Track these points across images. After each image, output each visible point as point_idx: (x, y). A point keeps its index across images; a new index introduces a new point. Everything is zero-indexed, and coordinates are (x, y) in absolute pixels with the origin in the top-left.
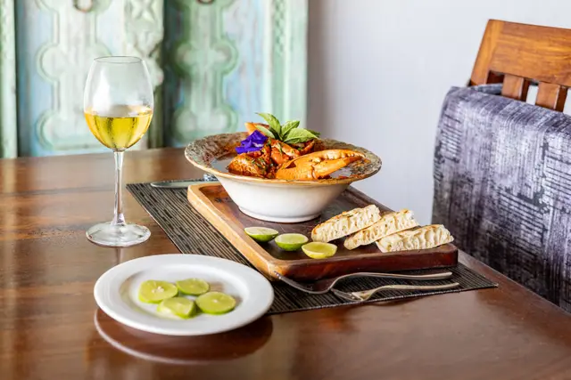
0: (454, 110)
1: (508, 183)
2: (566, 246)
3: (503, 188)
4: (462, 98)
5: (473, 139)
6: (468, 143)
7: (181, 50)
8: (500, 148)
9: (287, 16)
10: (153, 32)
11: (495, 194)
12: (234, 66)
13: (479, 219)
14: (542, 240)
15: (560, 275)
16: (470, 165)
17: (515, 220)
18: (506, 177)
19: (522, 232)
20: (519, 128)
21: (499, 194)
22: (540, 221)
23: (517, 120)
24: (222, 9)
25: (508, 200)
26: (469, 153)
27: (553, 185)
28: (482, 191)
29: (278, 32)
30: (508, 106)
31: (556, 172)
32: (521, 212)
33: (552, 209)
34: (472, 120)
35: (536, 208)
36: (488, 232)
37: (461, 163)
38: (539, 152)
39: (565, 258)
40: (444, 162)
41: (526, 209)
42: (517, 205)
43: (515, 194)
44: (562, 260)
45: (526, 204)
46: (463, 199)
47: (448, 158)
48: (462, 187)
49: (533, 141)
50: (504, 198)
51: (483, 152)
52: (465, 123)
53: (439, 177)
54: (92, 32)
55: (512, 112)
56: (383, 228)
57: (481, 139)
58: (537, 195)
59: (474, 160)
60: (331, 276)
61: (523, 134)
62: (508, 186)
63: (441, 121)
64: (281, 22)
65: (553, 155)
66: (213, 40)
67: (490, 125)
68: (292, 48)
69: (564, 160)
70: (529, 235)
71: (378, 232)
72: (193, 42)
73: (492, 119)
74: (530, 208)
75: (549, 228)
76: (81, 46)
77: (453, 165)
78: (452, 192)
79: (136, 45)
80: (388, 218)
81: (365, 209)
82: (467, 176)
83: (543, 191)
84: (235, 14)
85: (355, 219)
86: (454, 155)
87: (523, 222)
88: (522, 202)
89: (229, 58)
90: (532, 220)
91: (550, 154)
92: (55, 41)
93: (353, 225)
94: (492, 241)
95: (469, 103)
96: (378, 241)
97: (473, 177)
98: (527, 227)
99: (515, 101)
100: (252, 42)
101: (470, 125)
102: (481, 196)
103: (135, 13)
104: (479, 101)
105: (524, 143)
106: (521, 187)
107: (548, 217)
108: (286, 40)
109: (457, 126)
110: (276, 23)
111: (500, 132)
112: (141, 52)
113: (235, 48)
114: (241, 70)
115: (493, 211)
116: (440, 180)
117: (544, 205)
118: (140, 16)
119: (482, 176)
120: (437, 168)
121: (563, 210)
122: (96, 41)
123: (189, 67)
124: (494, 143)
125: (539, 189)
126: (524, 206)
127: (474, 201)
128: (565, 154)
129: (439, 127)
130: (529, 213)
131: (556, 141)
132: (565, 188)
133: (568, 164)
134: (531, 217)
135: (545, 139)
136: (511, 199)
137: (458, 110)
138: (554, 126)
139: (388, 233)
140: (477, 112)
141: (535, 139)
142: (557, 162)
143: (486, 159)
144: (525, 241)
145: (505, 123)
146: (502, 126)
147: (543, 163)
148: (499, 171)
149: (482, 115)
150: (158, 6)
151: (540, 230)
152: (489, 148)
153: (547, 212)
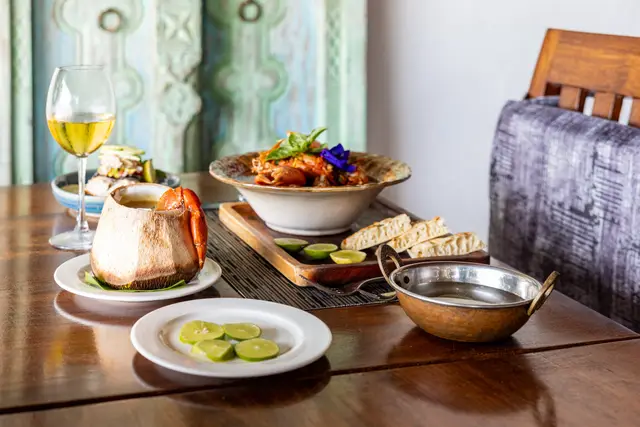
0: (507, 124)
1: (560, 197)
2: (615, 258)
3: (556, 202)
4: (516, 111)
5: (527, 153)
6: (521, 159)
7: (222, 74)
8: (552, 160)
9: (344, 33)
10: (189, 54)
11: (548, 210)
12: (282, 92)
13: (532, 237)
14: (593, 253)
15: (610, 288)
16: (524, 181)
17: (567, 235)
18: (558, 191)
19: (574, 247)
20: (570, 138)
21: (552, 209)
22: (591, 234)
23: (568, 131)
24: (268, 28)
25: (560, 215)
26: (522, 168)
27: (604, 196)
28: (536, 207)
29: (332, 51)
30: (562, 117)
31: (605, 182)
32: (574, 226)
33: (601, 221)
34: (525, 133)
35: (587, 221)
36: (543, 250)
37: (515, 180)
38: (589, 162)
39: (615, 270)
40: (498, 180)
41: (578, 223)
42: (569, 219)
43: (567, 207)
44: (612, 271)
45: (578, 217)
46: (517, 217)
47: (503, 176)
48: (516, 205)
49: (583, 152)
50: (557, 213)
51: (536, 166)
52: (519, 138)
53: (494, 196)
54: (119, 56)
55: (564, 123)
56: (415, 236)
57: (534, 154)
58: (589, 207)
59: (528, 177)
60: (357, 280)
61: (573, 145)
62: (560, 200)
63: (496, 137)
64: (337, 42)
65: (602, 164)
66: (259, 62)
67: (542, 137)
68: (349, 71)
69: (613, 168)
70: (581, 250)
71: (410, 240)
72: (235, 65)
73: (544, 131)
74: (581, 222)
75: (599, 240)
76: (108, 70)
77: (507, 181)
78: (506, 211)
79: (170, 69)
80: (420, 226)
81: (395, 219)
82: (522, 193)
83: (593, 202)
84: (284, 33)
85: (385, 228)
86: (508, 172)
87: (576, 237)
88: (574, 216)
89: (277, 83)
90: (584, 233)
91: (600, 164)
93: (383, 234)
94: (546, 259)
95: (523, 116)
96: (410, 249)
97: (527, 193)
98: (580, 242)
99: (569, 112)
100: (304, 64)
101: (524, 139)
102: (535, 213)
103: (169, 32)
104: (533, 113)
105: (574, 153)
106: (573, 200)
107: (598, 229)
108: (342, 62)
109: (511, 140)
110: (331, 42)
111: (552, 144)
112: (176, 76)
113: (284, 71)
114: (291, 97)
115: (546, 228)
116: (495, 200)
117: (595, 217)
118: (175, 35)
119: (534, 192)
120: (492, 186)
121: (612, 221)
123: (231, 93)
124: (546, 156)
125: (590, 200)
126: (576, 219)
127: (528, 218)
128: (614, 162)
129: (494, 143)
130: (580, 226)
131: (606, 149)
132: (614, 197)
133: (617, 172)
134: (583, 231)
135: (595, 148)
136: (563, 213)
137: (512, 124)
138: (604, 135)
139: (420, 240)
140: (531, 124)
141: (585, 149)
142: (607, 171)
143: (539, 173)
144: (577, 255)
145: (556, 134)
146: (554, 138)
147: (593, 173)
148: (552, 184)
149: (536, 128)
150: (195, 25)
151: (591, 244)
152: (542, 161)
153: (598, 224)
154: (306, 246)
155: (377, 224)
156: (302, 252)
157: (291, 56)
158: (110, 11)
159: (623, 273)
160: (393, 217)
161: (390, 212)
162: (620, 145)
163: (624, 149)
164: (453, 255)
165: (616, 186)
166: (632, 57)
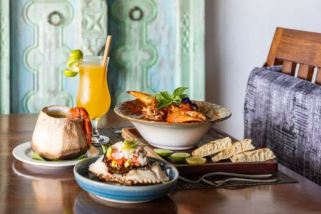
0: (252, 81)
1: (278, 122)
2: (305, 157)
3: (276, 125)
4: (257, 74)
5: (262, 98)
6: (259, 101)
7: (119, 51)
8: (274, 102)
9: (191, 28)
10: (100, 39)
11: (272, 129)
12: (155, 62)
13: (265, 144)
14: (294, 154)
16: (260, 113)
17: (281, 144)
18: (277, 119)
19: (285, 151)
20: (282, 89)
21: (274, 129)
22: (293, 143)
23: (282, 85)
25: (278, 132)
26: (260, 106)
27: (299, 122)
28: (266, 128)
29: (185, 39)
30: (280, 77)
31: (300, 114)
32: (284, 139)
33: (298, 136)
34: (261, 86)
35: (291, 136)
37: (256, 112)
38: (292, 102)
39: (304, 164)
40: (248, 112)
41: (286, 137)
42: (282, 135)
43: (281, 128)
45: (287, 134)
46: (257, 134)
47: (250, 110)
48: (256, 126)
49: (289, 97)
50: (276, 131)
51: (266, 105)
52: (258, 89)
53: (246, 121)
54: (60, 39)
55: (280, 80)
56: (234, 149)
57: (265, 98)
58: (291, 128)
59: (262, 110)
61: (284, 93)
62: (278, 124)
63: (247, 88)
64: (187, 33)
65: (298, 104)
66: (141, 44)
67: (269, 89)
68: (194, 50)
69: (304, 106)
70: (288, 152)
71: (232, 152)
72: (128, 46)
73: (270, 85)
74: (288, 136)
75: (297, 147)
76: (53, 47)
77: (252, 114)
78: (252, 130)
79: (89, 48)
80: (237, 144)
81: (223, 139)
82: (259, 120)
83: (294, 125)
84: (156, 27)
85: (217, 145)
86: (253, 108)
87: (285, 145)
88: (285, 133)
89: (152, 57)
90: (289, 143)
91: (297, 104)
92: (36, 44)
93: (216, 148)
95: (260, 76)
96: (232, 157)
97: (262, 120)
98: (287, 148)
100: (168, 46)
101: (260, 89)
102: (266, 131)
103: (89, 26)
104: (266, 75)
105: (285, 98)
106: (284, 124)
107: (296, 141)
108: (190, 45)
109: (254, 90)
110: (184, 33)
111: (274, 92)
112: (93, 52)
113: (156, 50)
114: (160, 65)
115: (271, 140)
116: (246, 124)
117: (294, 134)
119: (265, 119)
120: (245, 116)
121: (303, 136)
122: (63, 44)
123: (125, 63)
124: (271, 99)
125: (292, 124)
126: (285, 135)
127: (262, 134)
128: (303, 103)
129: (246, 91)
130: (288, 139)
131: (300, 96)
132: (304, 123)
133: (305, 109)
134: (289, 141)
135: (294, 95)
136: (279, 132)
137: (255, 81)
138: (299, 88)
139: (237, 153)
140: (264, 81)
141: (290, 96)
142: (300, 108)
143: (268, 109)
144: (286, 156)
145: (276, 87)
146: (275, 89)
147: (294, 109)
148: (274, 115)
149: (266, 83)
150: (104, 22)
151: (293, 149)
152: (269, 102)
153: (296, 138)
154: (172, 153)
155: (212, 142)
156: (169, 157)
157: (160, 41)
158: (55, 13)
159: (309, 165)
160: (221, 138)
161: (220, 136)
162: (307, 94)
163: (309, 96)
164: (256, 162)
165: (305, 116)
166: (318, 45)
